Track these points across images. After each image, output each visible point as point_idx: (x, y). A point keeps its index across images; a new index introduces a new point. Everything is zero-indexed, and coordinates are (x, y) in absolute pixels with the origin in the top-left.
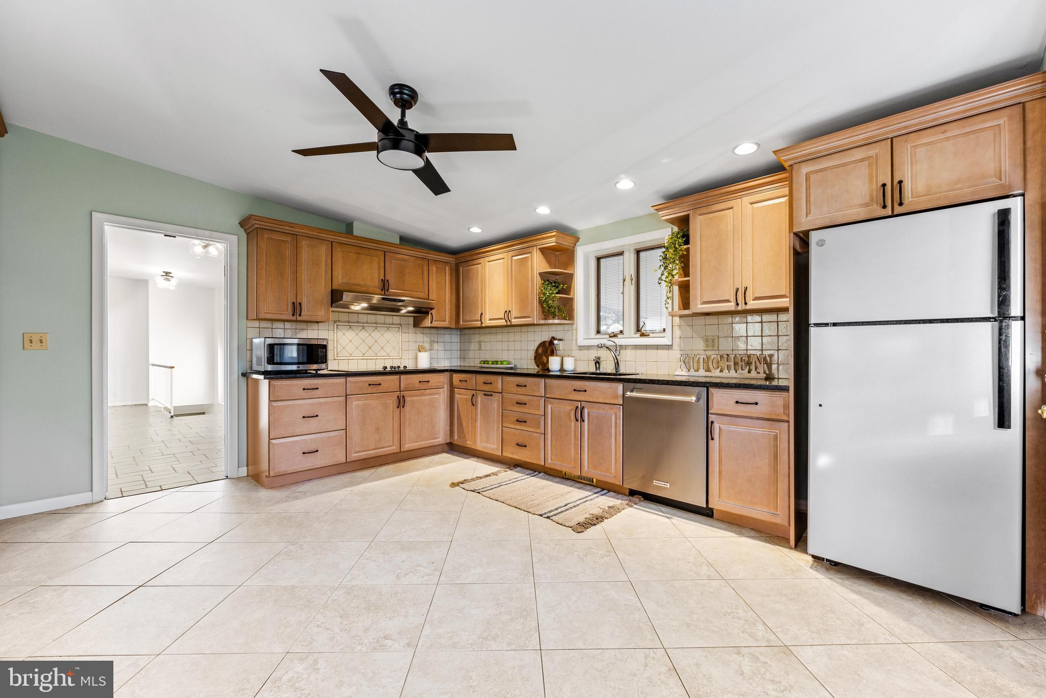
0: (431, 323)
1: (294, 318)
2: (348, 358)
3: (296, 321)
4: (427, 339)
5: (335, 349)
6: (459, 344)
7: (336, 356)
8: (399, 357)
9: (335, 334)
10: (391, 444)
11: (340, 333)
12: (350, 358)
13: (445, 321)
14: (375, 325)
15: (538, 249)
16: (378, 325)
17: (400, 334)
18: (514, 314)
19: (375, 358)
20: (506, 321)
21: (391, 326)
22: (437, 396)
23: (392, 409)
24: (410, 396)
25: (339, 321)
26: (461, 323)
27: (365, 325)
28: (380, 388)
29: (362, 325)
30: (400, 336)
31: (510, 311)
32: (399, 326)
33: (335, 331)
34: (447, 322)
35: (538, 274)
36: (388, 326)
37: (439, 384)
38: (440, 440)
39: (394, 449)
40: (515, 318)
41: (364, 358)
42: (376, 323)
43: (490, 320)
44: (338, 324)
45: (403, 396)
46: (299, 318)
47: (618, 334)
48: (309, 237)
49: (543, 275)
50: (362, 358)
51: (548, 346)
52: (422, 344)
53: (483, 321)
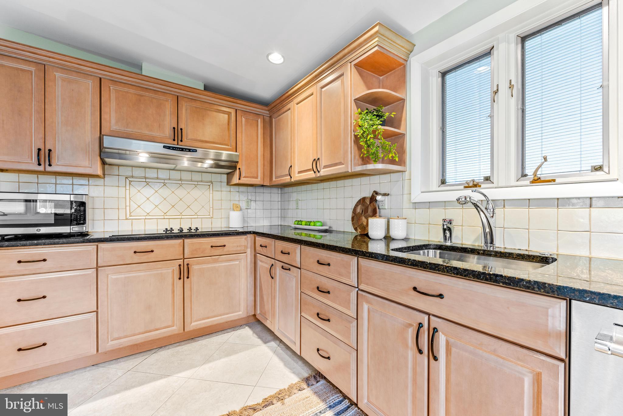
0: (240, 179)
1: (41, 168)
2: (144, 217)
3: (45, 173)
4: (243, 197)
5: (128, 208)
6: (280, 203)
7: (128, 215)
8: (209, 217)
9: (128, 191)
10: (170, 323)
11: (133, 190)
12: (147, 217)
13: (257, 178)
14: (180, 182)
15: (353, 66)
16: (183, 182)
17: (211, 192)
18: (324, 162)
19: (180, 217)
20: (315, 172)
21: (199, 183)
22: (237, 263)
23: (170, 281)
24: (198, 264)
25: (132, 177)
26: (274, 179)
27: (166, 181)
28: (151, 257)
29: (163, 181)
30: (211, 195)
31: (319, 159)
32: (209, 184)
33: (128, 188)
34: (259, 179)
35: (353, 101)
36: (196, 183)
37: (239, 249)
38: (241, 313)
39: (176, 329)
40: (325, 167)
41: (165, 217)
42: (181, 180)
43: (300, 172)
44: (131, 179)
45: (188, 264)
46: (48, 169)
47: (482, 183)
48: (65, 69)
49: (359, 101)
50: (163, 217)
51: (368, 203)
52: (237, 203)
53: (292, 175)
